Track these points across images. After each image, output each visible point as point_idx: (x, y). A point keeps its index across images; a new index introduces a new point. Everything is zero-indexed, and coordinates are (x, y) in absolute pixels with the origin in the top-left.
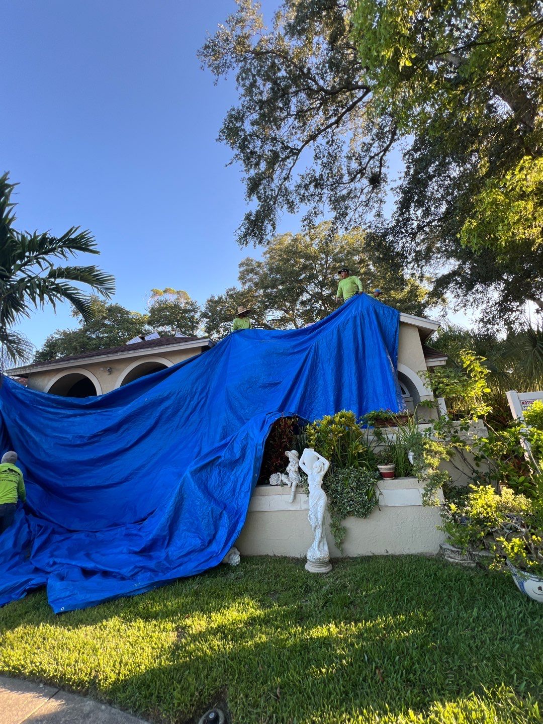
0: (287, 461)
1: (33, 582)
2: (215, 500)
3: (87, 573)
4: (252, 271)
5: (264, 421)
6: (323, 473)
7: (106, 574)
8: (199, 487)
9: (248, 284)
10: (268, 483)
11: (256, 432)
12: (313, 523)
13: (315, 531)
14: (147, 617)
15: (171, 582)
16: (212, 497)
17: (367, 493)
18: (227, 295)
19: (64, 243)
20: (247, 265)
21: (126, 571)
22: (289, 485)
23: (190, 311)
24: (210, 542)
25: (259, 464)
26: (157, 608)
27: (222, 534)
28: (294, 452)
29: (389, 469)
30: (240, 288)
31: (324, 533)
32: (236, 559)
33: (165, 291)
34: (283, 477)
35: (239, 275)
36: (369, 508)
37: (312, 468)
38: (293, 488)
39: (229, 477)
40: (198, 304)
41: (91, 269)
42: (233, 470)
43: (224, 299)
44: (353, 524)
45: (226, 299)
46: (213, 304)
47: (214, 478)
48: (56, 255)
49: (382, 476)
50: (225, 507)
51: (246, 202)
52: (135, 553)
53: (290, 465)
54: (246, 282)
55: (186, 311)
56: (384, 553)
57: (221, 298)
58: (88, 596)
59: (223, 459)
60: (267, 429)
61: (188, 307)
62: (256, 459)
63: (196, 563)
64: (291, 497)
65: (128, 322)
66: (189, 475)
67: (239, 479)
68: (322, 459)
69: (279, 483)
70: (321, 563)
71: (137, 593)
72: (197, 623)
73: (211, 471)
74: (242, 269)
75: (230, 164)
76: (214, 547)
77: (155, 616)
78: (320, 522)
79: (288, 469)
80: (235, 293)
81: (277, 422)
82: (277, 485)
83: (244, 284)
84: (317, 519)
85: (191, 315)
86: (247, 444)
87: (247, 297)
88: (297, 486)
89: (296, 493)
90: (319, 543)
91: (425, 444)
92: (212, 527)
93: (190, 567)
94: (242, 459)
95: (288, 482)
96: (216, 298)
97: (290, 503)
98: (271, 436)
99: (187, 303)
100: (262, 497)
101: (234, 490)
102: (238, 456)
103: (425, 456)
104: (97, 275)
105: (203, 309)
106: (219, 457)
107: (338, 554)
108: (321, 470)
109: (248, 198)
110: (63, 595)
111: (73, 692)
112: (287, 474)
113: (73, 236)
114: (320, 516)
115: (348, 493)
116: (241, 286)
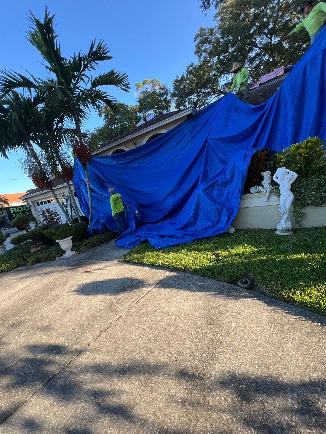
1: (142, 239)
2: (218, 203)
3: (162, 237)
4: (205, 41)
5: (246, 155)
6: (292, 182)
7: (169, 236)
8: (208, 197)
10: (249, 192)
11: (241, 162)
12: (282, 211)
13: (283, 215)
14: (198, 250)
15: (203, 239)
16: (216, 202)
18: (188, 72)
19: (91, 57)
20: (201, 36)
21: (179, 235)
22: (265, 192)
23: (163, 94)
24: (217, 223)
25: (244, 182)
26: (200, 247)
27: (224, 219)
28: (268, 172)
30: (197, 61)
31: (289, 216)
32: (232, 230)
33: (144, 83)
34: (260, 188)
35: (195, 49)
37: (283, 180)
38: (268, 193)
39: (224, 191)
40: (168, 87)
41: (112, 73)
42: (226, 187)
45: (187, 76)
46: (178, 83)
47: (215, 192)
48: (89, 70)
50: (224, 206)
52: (179, 229)
53: (264, 180)
54: (201, 54)
55: (161, 95)
57: (184, 76)
58: (168, 243)
59: (220, 181)
60: (249, 160)
61: (162, 91)
62: (243, 179)
63: (212, 232)
64: (266, 198)
65: (129, 113)
66: (201, 192)
67: (230, 192)
68: (292, 173)
69: (257, 191)
70: (287, 230)
71: (188, 243)
72: (224, 253)
73: (213, 189)
74: (197, 41)
76: (219, 225)
77: (202, 250)
78: (287, 210)
79: (263, 183)
80: (194, 68)
81: (256, 154)
82: (256, 193)
83: (200, 56)
84: (285, 208)
85: (165, 97)
86: (235, 171)
87: (204, 69)
88: (270, 192)
89: (269, 196)
92: (218, 216)
93: (209, 233)
94: (231, 180)
95: (263, 190)
96: (180, 78)
97: (265, 201)
98: (252, 164)
99: (160, 88)
100: (246, 200)
101: (228, 197)
102: (229, 179)
104: (117, 77)
105: (172, 90)
106: (217, 181)
108: (291, 180)
110: (157, 243)
111: (179, 271)
113: (94, 50)
116: (198, 59)
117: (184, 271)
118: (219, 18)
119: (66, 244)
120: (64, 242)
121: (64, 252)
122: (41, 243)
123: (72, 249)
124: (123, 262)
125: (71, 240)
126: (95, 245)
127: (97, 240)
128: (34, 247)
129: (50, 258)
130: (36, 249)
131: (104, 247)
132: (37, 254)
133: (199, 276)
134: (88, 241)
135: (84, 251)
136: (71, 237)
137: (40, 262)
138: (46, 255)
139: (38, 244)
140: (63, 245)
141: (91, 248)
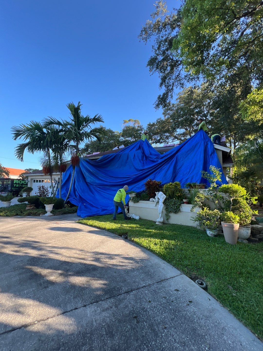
0: (155, 195)
9: (167, 116)
10: (149, 200)
12: (159, 212)
14: (115, 223)
17: (177, 207)
18: (157, 122)
19: (94, 120)
23: (140, 130)
28: (158, 192)
29: (186, 201)
30: (163, 118)
31: (162, 215)
33: (129, 121)
34: (154, 199)
36: (177, 211)
37: (161, 197)
40: (143, 127)
41: (102, 128)
43: (155, 124)
44: (172, 215)
46: (151, 126)
48: (92, 124)
49: (184, 203)
51: (159, 89)
54: (166, 115)
55: (138, 130)
56: (180, 224)
57: (154, 123)
61: (139, 128)
64: (155, 205)
65: (114, 137)
68: (164, 195)
70: (160, 222)
75: (152, 74)
77: (117, 223)
78: (161, 212)
79: (155, 197)
80: (161, 121)
82: (152, 201)
83: (165, 116)
85: (140, 132)
87: (166, 123)
88: (157, 202)
90: (160, 218)
91: (198, 194)
95: (155, 201)
96: (152, 123)
97: (154, 207)
99: (138, 127)
103: (196, 198)
107: (166, 222)
109: (160, 87)
111: (101, 229)
112: (155, 199)
114: (161, 210)
115: (171, 206)
116: (164, 117)
117: (104, 230)
118: (178, 100)
119: (49, 208)
120: (48, 207)
121: (46, 212)
122: (33, 205)
123: (51, 212)
124: (77, 222)
125: (52, 207)
126: (65, 213)
127: (67, 211)
128: (29, 207)
129: (37, 214)
130: (30, 208)
131: (70, 215)
132: (30, 210)
133: (109, 232)
134: (61, 210)
135: (58, 215)
136: (53, 205)
137: (30, 215)
138: (35, 211)
139: (32, 205)
140: (48, 208)
141: (62, 214)
